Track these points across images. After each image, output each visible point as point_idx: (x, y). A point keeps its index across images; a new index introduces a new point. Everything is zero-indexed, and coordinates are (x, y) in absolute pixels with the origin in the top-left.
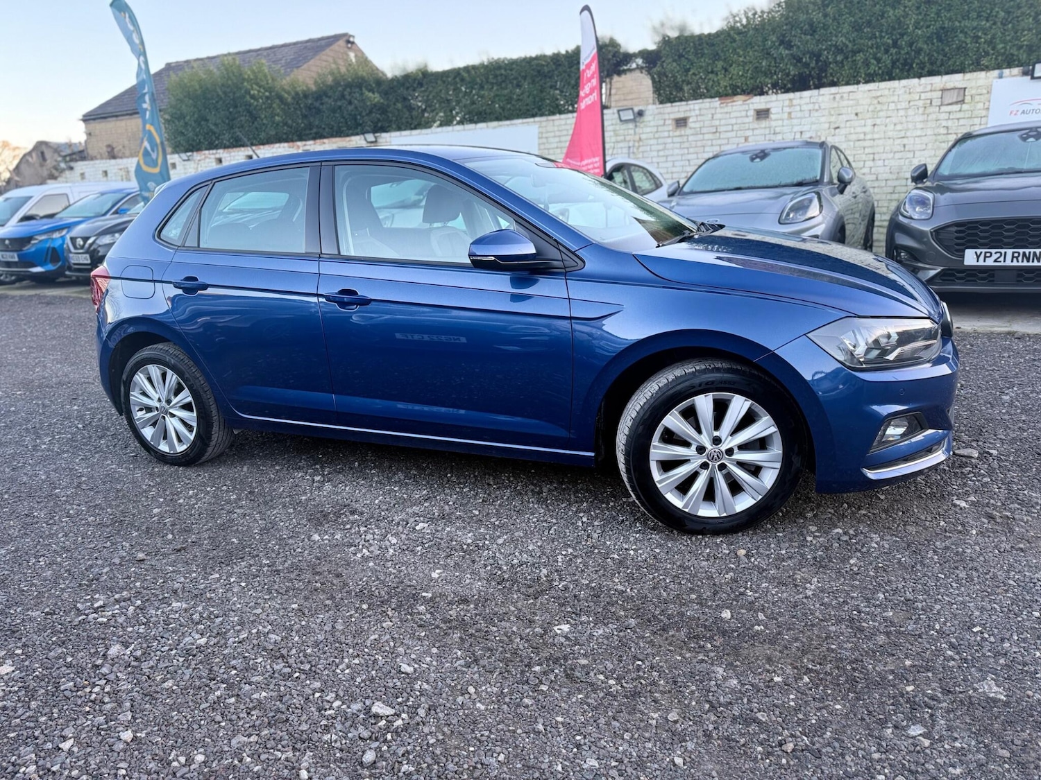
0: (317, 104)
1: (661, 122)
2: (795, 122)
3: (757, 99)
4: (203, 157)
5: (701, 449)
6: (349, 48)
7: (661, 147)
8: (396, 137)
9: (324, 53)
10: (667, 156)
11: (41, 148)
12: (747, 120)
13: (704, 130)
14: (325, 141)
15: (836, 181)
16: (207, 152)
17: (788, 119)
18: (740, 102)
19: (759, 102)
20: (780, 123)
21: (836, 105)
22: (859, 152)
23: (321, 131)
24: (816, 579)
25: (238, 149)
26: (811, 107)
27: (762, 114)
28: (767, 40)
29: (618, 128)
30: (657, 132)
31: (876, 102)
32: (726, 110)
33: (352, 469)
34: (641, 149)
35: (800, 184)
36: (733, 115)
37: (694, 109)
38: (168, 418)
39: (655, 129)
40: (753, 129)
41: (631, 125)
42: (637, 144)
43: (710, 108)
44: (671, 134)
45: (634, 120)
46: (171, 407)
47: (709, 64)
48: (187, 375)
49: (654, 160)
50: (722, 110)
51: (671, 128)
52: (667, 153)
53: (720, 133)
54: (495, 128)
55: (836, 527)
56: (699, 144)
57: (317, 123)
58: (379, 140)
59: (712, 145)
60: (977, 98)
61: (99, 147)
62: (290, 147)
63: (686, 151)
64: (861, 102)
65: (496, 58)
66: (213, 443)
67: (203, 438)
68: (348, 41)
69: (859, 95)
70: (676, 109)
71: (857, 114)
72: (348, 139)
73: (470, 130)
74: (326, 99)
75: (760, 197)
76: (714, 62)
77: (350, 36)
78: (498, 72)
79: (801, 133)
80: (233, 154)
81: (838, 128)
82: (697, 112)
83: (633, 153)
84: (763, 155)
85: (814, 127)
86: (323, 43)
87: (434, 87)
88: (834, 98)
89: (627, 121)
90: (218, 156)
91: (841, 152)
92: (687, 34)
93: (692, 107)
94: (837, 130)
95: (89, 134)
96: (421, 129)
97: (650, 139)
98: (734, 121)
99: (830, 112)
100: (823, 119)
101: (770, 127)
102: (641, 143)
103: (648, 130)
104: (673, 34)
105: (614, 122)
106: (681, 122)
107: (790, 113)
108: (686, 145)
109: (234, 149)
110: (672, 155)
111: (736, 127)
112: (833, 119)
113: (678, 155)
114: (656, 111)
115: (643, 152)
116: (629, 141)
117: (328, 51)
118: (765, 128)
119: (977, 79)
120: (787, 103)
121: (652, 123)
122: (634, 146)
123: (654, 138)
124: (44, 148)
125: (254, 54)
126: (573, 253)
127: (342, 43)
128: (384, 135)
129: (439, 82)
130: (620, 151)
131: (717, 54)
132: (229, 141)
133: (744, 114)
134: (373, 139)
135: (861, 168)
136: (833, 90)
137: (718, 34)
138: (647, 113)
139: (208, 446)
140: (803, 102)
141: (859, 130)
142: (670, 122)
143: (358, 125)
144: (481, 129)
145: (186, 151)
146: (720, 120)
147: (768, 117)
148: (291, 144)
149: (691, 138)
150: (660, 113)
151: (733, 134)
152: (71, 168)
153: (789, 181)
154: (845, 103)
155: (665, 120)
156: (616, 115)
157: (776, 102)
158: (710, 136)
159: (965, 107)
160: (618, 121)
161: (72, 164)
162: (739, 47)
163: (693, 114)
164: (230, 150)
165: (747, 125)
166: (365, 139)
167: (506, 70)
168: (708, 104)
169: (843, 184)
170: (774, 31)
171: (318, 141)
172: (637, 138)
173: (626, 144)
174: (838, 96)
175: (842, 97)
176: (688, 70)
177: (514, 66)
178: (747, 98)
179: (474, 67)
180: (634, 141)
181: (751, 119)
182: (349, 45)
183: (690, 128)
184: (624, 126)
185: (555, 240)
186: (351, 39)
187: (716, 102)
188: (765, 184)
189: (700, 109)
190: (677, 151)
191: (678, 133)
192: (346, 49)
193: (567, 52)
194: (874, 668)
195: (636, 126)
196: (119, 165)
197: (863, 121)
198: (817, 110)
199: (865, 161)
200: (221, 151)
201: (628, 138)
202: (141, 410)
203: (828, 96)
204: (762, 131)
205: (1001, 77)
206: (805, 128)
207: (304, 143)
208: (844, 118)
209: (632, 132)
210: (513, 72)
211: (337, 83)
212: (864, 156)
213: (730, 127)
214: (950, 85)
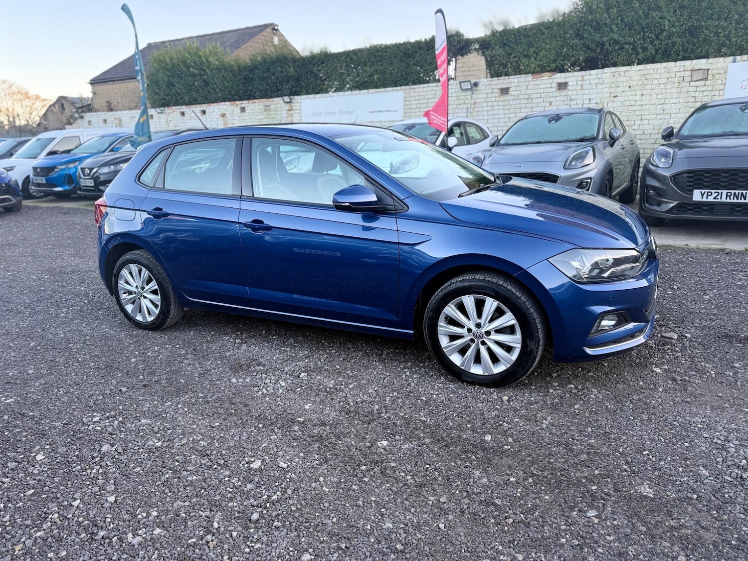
0: (251, 76)
1: (490, 91)
2: (586, 92)
3: (558, 75)
4: (172, 111)
5: (469, 330)
6: (274, 34)
7: (490, 108)
8: (304, 99)
9: (257, 37)
10: (494, 115)
11: (62, 102)
12: (551, 90)
13: (521, 97)
14: (256, 101)
15: (608, 137)
16: (174, 107)
17: (580, 90)
18: (547, 78)
19: (560, 77)
20: (575, 92)
21: (615, 80)
22: (631, 114)
23: (253, 93)
24: (550, 418)
25: (196, 106)
26: (597, 81)
27: (562, 86)
28: (566, 33)
29: (460, 94)
30: (487, 98)
31: (644, 78)
32: (536, 83)
33: (260, 335)
34: (476, 110)
35: (582, 140)
36: (541, 86)
37: (514, 82)
38: (142, 299)
39: (486, 96)
40: (556, 97)
41: (469, 93)
42: (473, 106)
43: (525, 81)
44: (497, 99)
45: (471, 89)
46: (144, 292)
47: (525, 50)
48: (155, 272)
49: (485, 117)
50: (534, 83)
51: (497, 95)
52: (494, 112)
53: (532, 99)
54: (373, 93)
55: (571, 383)
56: (517, 106)
57: (250, 88)
58: (293, 101)
59: (526, 108)
60: (717, 77)
61: (101, 102)
62: (231, 105)
63: (508, 111)
64: (633, 78)
65: (375, 44)
66: (171, 316)
67: (164, 312)
68: (274, 29)
69: (632, 73)
70: (501, 82)
71: (630, 87)
72: (271, 100)
73: (356, 94)
74: (256, 71)
75: (553, 149)
76: (529, 48)
77: (275, 25)
78: (376, 54)
79: (590, 99)
80: (192, 109)
81: (616, 96)
82: (516, 84)
83: (470, 112)
84: (557, 118)
85: (599, 96)
86: (256, 30)
87: (332, 64)
88: (614, 75)
89: (466, 90)
90: (182, 110)
92: (508, 28)
93: (512, 80)
94: (616, 98)
95: (94, 93)
96: (322, 93)
97: (482, 102)
98: (542, 91)
99: (611, 85)
100: (605, 90)
101: (567, 96)
102: (476, 106)
103: (481, 96)
104: (500, 28)
105: (457, 90)
106: (505, 91)
107: (582, 86)
108: (508, 107)
109: (193, 106)
110: (498, 114)
111: (543, 95)
112: (613, 90)
113: (502, 114)
114: (487, 83)
115: (477, 112)
116: (467, 104)
117: (259, 36)
118: (564, 96)
119: (717, 63)
120: (580, 78)
121: (484, 92)
122: (471, 108)
123: (485, 102)
124: (63, 101)
125: (209, 37)
126: (401, 201)
127: (269, 30)
128: (296, 97)
129: (335, 60)
130: (461, 110)
131: (531, 43)
132: (189, 100)
133: (549, 85)
134: (289, 100)
135: (632, 126)
136: (614, 69)
137: (533, 27)
138: (480, 84)
139: (168, 318)
140: (591, 77)
141: (631, 98)
142: (496, 91)
143: (279, 90)
144: (363, 94)
145: (160, 106)
146: (532, 89)
147: (566, 88)
148: (232, 103)
149: (511, 102)
150: (490, 85)
151: (541, 100)
152: (82, 117)
153: (574, 138)
154: (622, 79)
155: (493, 89)
156: (459, 85)
157: (573, 78)
158: (525, 101)
159: (708, 83)
160: (460, 89)
161: (83, 114)
162: (547, 38)
163: (513, 85)
164: (190, 106)
165: (551, 94)
166: (283, 100)
167: (382, 52)
168: (524, 79)
169: (613, 141)
170: (571, 26)
171: (251, 101)
172: (473, 102)
173: (465, 106)
174: (617, 74)
175: (619, 74)
176: (511, 54)
177: (388, 50)
178: (552, 74)
179: (360, 50)
180: (471, 104)
181: (554, 89)
182: (275, 32)
183: (511, 95)
184: (464, 94)
185: (390, 192)
186: (276, 27)
187: (529, 77)
188: (557, 139)
189: (518, 82)
190: (501, 112)
191: (501, 99)
192: (272, 34)
193: (426, 40)
195: (472, 93)
196: (114, 116)
197: (634, 92)
198: (601, 84)
199: (635, 120)
200: (184, 107)
201: (467, 102)
202: (125, 293)
203: (610, 74)
204: (561, 98)
205: (734, 61)
206: (592, 97)
207: (241, 102)
208: (621, 89)
209: (469, 97)
210: (387, 54)
211: (264, 60)
212: (635, 116)
213: (540, 95)
214: (697, 67)
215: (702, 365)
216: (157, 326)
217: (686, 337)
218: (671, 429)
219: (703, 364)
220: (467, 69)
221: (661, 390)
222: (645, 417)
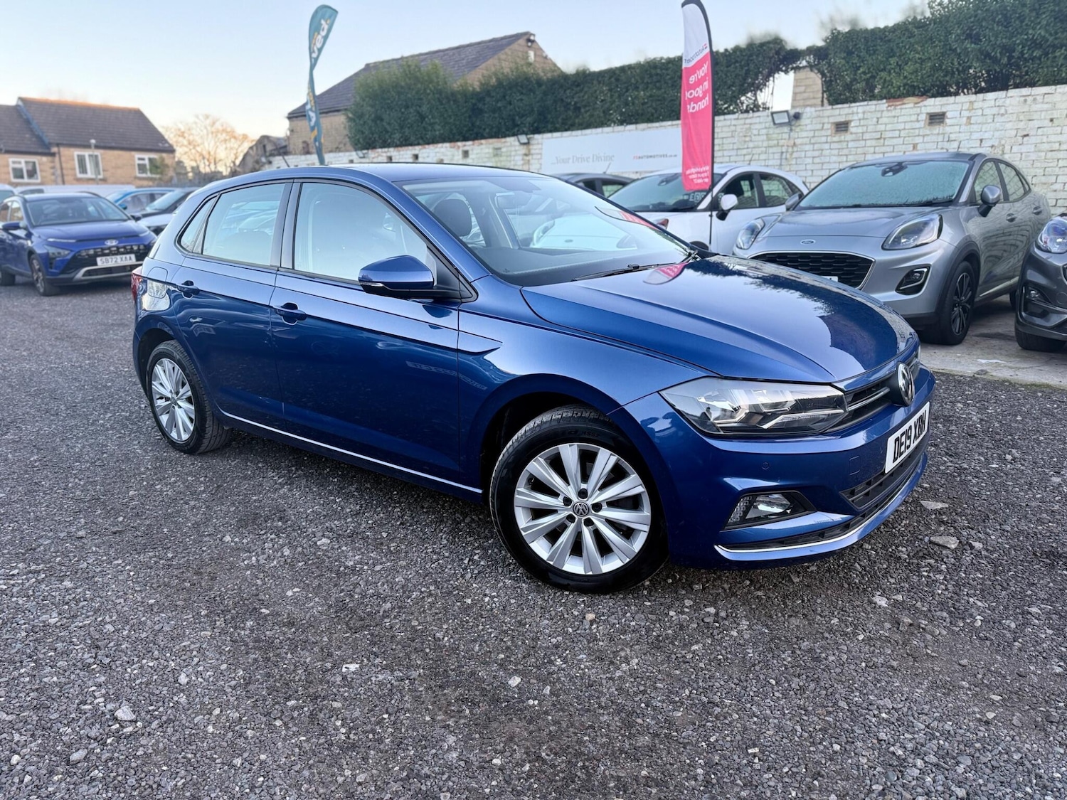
0: (480, 105)
1: (820, 126)
2: (975, 127)
3: (931, 101)
4: (376, 155)
5: (567, 501)
6: (529, 47)
7: (817, 153)
8: (548, 138)
9: (503, 52)
10: (823, 164)
11: (264, 141)
12: (917, 125)
13: (867, 136)
14: (483, 141)
16: (380, 150)
17: (965, 125)
18: (911, 105)
19: (934, 104)
20: (957, 128)
21: (1026, 109)
22: (1051, 165)
23: (481, 131)
24: (636, 661)
25: (406, 148)
26: (995, 111)
27: (936, 118)
28: (951, 34)
29: (771, 131)
30: (814, 137)
32: (893, 113)
34: (795, 155)
35: (929, 204)
36: (901, 119)
37: (857, 112)
38: (176, 407)
39: (811, 134)
40: (924, 136)
41: (786, 129)
42: (790, 150)
43: (875, 111)
44: (829, 139)
45: (789, 124)
46: (179, 399)
47: (881, 62)
49: (808, 167)
50: (890, 114)
51: (829, 133)
52: (823, 159)
53: (885, 139)
54: (644, 129)
56: (860, 151)
57: (478, 123)
58: (532, 142)
59: (874, 153)
61: (297, 143)
62: (451, 147)
63: (845, 158)
64: (1057, 106)
65: (652, 57)
68: (528, 39)
69: (1057, 98)
70: (837, 112)
71: (1052, 120)
72: (503, 140)
73: (619, 132)
74: (488, 99)
75: (874, 217)
76: (887, 59)
77: (531, 34)
78: (653, 72)
79: (981, 140)
80: (402, 153)
81: (1027, 135)
82: (861, 116)
83: (786, 159)
84: (898, 168)
85: (997, 134)
86: (504, 42)
87: (590, 88)
88: (1025, 101)
89: (781, 125)
90: (389, 154)
91: (1008, 165)
92: (858, 29)
93: (855, 109)
94: (1026, 139)
95: (292, 131)
96: (572, 130)
97: (806, 144)
98: (902, 126)
99: (1018, 117)
100: (1009, 125)
101: (944, 134)
102: (795, 149)
103: (804, 134)
104: (845, 29)
105: (767, 125)
106: (842, 127)
107: (969, 118)
108: (845, 152)
109: (403, 148)
110: (829, 162)
111: (903, 133)
112: (1021, 125)
113: (835, 162)
114: (815, 114)
115: (796, 158)
116: (782, 146)
117: (507, 50)
118: (938, 134)
120: (966, 106)
121: (809, 127)
122: (787, 152)
123: (810, 143)
124: (266, 142)
125: (442, 53)
126: (469, 283)
127: (522, 41)
128: (537, 136)
129: (595, 82)
130: (771, 156)
131: (892, 50)
132: (399, 140)
133: (914, 118)
134: (526, 141)
135: (1052, 184)
136: (1025, 91)
137: (896, 28)
138: (804, 116)
140: (986, 105)
141: (1053, 138)
142: (829, 126)
143: (516, 125)
144: (630, 131)
145: (362, 149)
146: (886, 124)
147: (942, 122)
148: (452, 144)
149: (851, 145)
150: (819, 116)
151: (901, 141)
152: (270, 163)
153: (917, 199)
154: (1039, 107)
155: (823, 124)
156: (770, 118)
157: (954, 106)
158: (874, 143)
160: (772, 123)
161: (271, 159)
162: (917, 43)
163: (855, 117)
164: (400, 149)
165: (917, 131)
166: (519, 141)
167: (661, 69)
168: (874, 107)
170: (959, 23)
171: (476, 142)
172: (791, 143)
173: (779, 150)
174: (1029, 99)
175: (1035, 100)
176: (858, 68)
177: (670, 65)
178: (920, 100)
179: (630, 67)
180: (788, 146)
181: (922, 124)
182: (530, 44)
183: (851, 133)
184: (778, 130)
185: (456, 269)
186: (532, 38)
187: (883, 104)
188: (888, 202)
189: (864, 113)
190: (834, 159)
191: (836, 139)
192: (526, 49)
194: (604, 770)
195: (791, 130)
196: (307, 160)
197: (1059, 129)
198: (1002, 115)
199: (1057, 176)
200: (391, 149)
201: (781, 142)
202: (161, 398)
203: (1018, 99)
204: (934, 138)
206: (986, 136)
207: (464, 143)
208: (1036, 124)
209: (786, 136)
210: (669, 72)
211: (500, 83)
212: (1057, 169)
213: (898, 132)
215: (968, 602)
216: (191, 448)
217: (972, 547)
218: (829, 713)
219: (971, 600)
220: (811, 95)
221: (861, 637)
222: (796, 683)
